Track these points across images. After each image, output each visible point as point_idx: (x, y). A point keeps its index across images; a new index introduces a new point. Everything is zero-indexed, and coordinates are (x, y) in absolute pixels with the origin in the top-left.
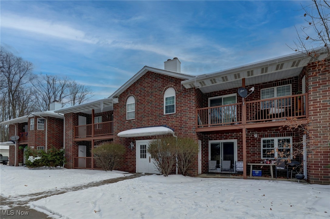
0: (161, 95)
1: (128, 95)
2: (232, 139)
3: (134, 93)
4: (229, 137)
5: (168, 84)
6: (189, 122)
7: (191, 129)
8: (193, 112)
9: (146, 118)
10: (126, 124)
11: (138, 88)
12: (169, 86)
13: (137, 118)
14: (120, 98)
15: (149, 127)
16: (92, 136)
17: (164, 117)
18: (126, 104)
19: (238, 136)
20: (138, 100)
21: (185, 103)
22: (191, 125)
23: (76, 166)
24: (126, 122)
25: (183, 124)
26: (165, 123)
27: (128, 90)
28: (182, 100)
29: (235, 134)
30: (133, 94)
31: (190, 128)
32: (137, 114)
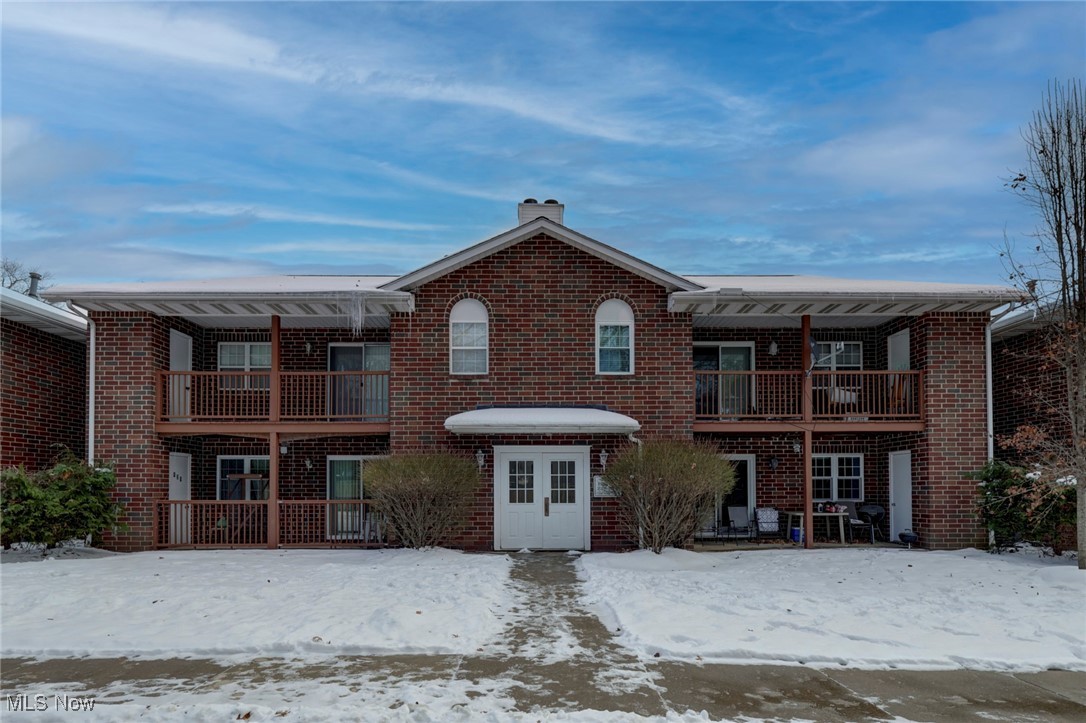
0: (588, 316)
1: (458, 291)
2: (745, 452)
3: (486, 291)
4: (737, 447)
5: (611, 287)
6: (676, 402)
7: (682, 422)
8: (686, 378)
9: (533, 379)
10: (451, 389)
11: (502, 277)
12: (615, 294)
13: (495, 374)
14: (421, 296)
15: (544, 406)
16: (271, 419)
17: (599, 383)
18: (448, 320)
19: (759, 447)
20: (502, 315)
21: (663, 349)
22: (682, 412)
23: (162, 541)
24: (451, 381)
25: (659, 407)
26: (600, 398)
27: (461, 277)
28: (654, 340)
29: (751, 441)
30: (479, 295)
31: (679, 420)
32: (497, 359)
